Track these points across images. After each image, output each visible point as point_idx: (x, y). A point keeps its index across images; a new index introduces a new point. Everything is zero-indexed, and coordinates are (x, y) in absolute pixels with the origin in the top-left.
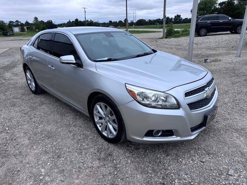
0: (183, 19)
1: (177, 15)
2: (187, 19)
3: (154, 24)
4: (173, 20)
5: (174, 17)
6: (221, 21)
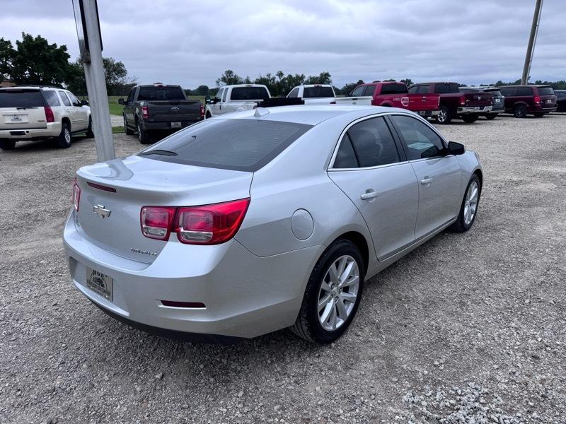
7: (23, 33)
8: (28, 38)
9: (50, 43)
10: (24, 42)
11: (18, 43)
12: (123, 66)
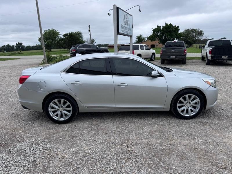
0: (25, 46)
1: (18, 43)
2: (29, 46)
3: (1, 52)
4: (15, 47)
5: (15, 45)
6: (93, 49)
7: (165, 23)
8: (167, 24)
9: (173, 26)
10: (165, 26)
11: (163, 27)
12: (203, 32)
